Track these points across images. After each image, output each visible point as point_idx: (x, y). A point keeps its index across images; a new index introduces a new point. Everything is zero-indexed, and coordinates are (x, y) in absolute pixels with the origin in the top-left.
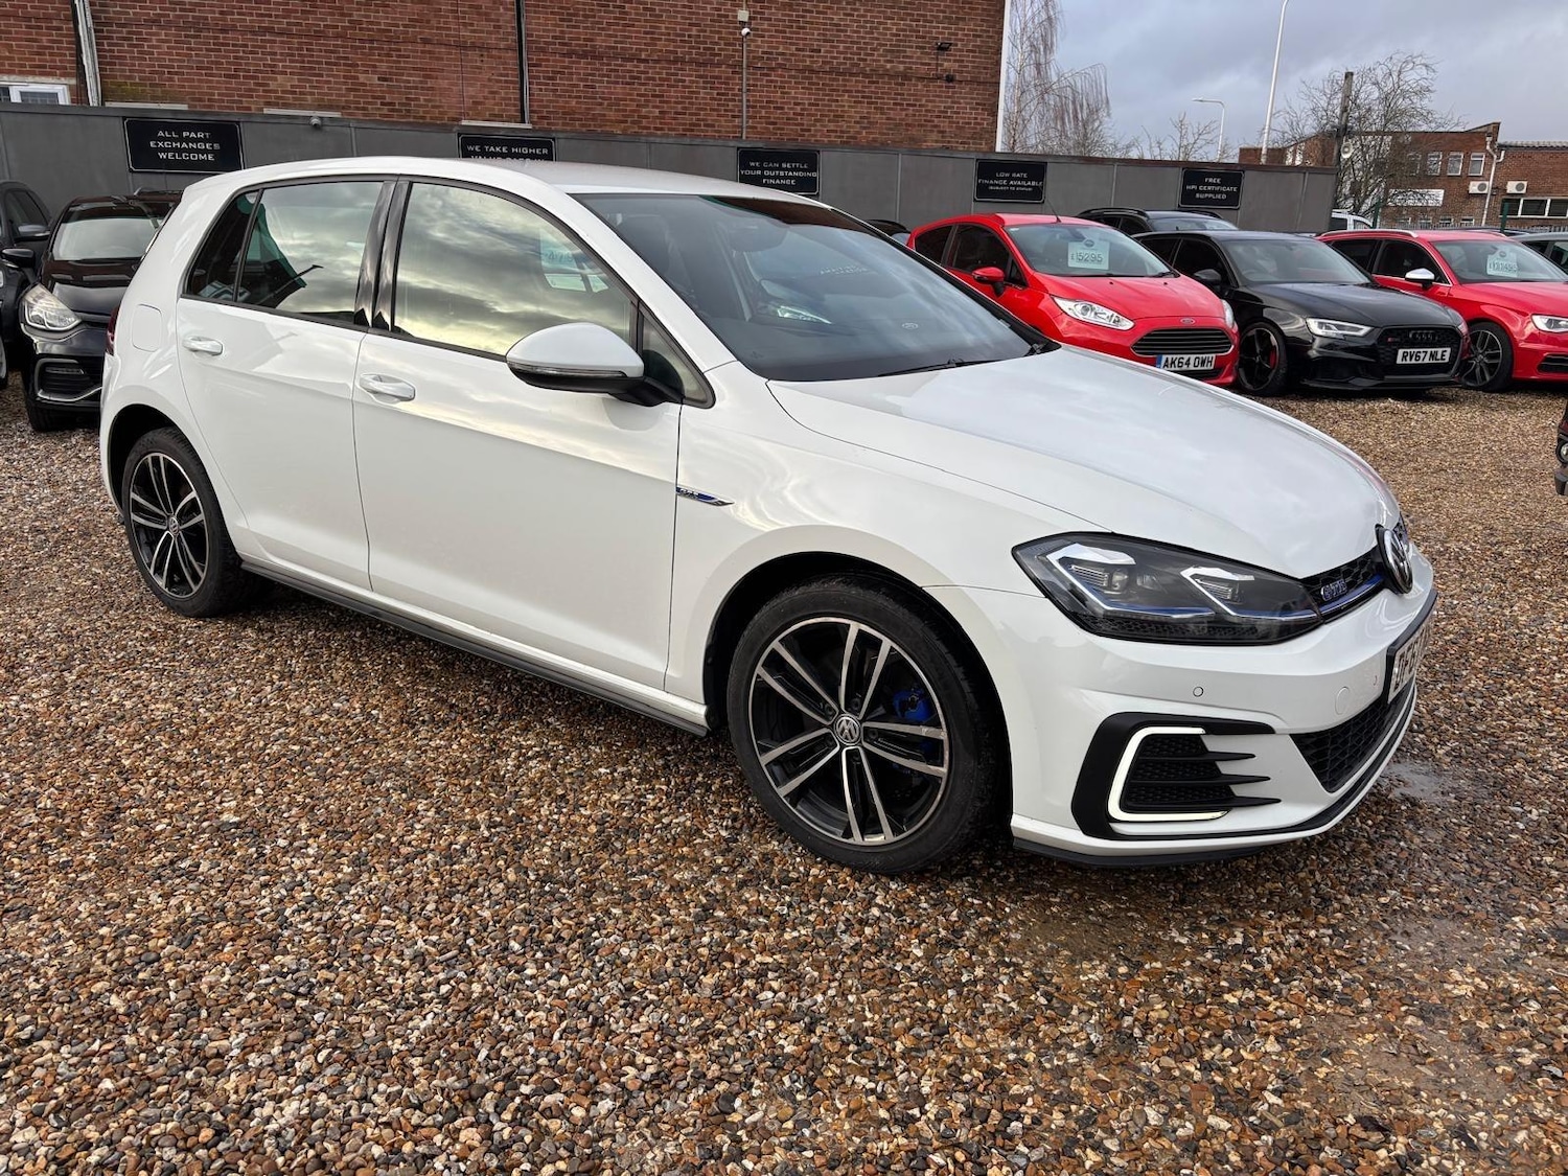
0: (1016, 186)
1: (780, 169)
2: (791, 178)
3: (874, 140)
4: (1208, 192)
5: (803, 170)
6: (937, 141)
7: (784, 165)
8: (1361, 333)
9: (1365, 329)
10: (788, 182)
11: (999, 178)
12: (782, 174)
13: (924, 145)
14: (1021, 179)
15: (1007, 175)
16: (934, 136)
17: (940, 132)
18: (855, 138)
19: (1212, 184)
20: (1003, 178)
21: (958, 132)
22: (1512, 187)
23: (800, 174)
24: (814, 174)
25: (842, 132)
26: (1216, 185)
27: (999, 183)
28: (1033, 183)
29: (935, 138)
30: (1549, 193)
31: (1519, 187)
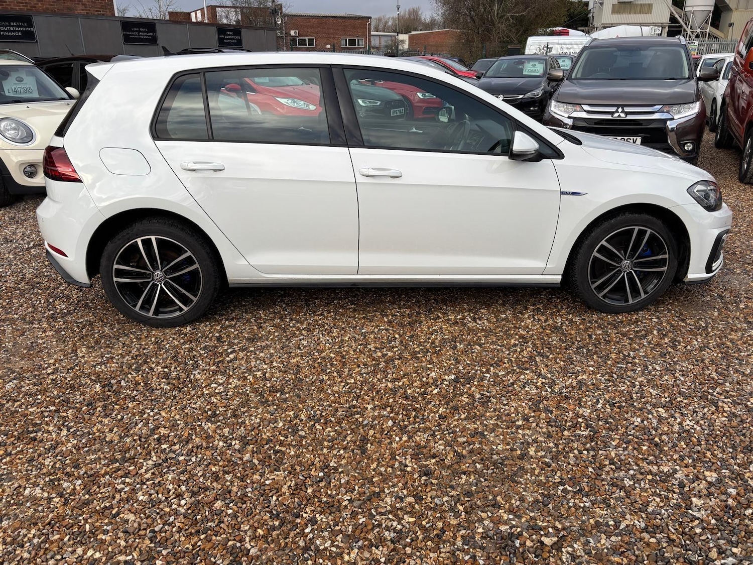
0: (143, 35)
1: (10, 26)
2: (18, 31)
3: (47, 9)
4: (229, 39)
5: (25, 27)
6: (82, 10)
7: (12, 24)
8: (378, 104)
9: (379, 103)
10: (16, 34)
11: (134, 31)
12: (12, 29)
13: (76, 12)
14: (145, 32)
15: (137, 29)
16: (81, 7)
17: (83, 4)
18: (35, 7)
19: (229, 35)
20: (136, 31)
21: (93, 5)
22: (292, 33)
23: (24, 29)
24: (32, 29)
25: (26, 3)
26: (231, 35)
27: (134, 34)
28: (151, 34)
29: (81, 8)
30: (306, 35)
31: (295, 33)
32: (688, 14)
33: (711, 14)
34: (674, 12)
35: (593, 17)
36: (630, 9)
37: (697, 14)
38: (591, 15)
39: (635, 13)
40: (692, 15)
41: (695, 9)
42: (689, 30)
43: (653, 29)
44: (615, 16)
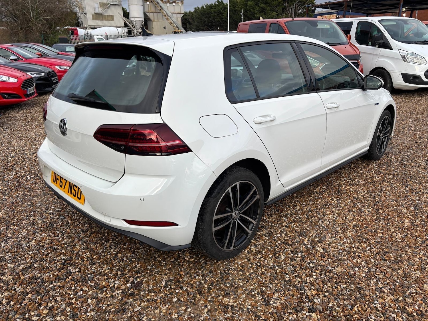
9: (43, 74)
32: (133, 22)
33: (144, 22)
34: (125, 20)
35: (82, 21)
36: (102, 18)
37: (138, 22)
38: (80, 20)
39: (105, 20)
40: (135, 22)
41: (136, 19)
42: (135, 31)
43: (123, 29)
44: (95, 21)
